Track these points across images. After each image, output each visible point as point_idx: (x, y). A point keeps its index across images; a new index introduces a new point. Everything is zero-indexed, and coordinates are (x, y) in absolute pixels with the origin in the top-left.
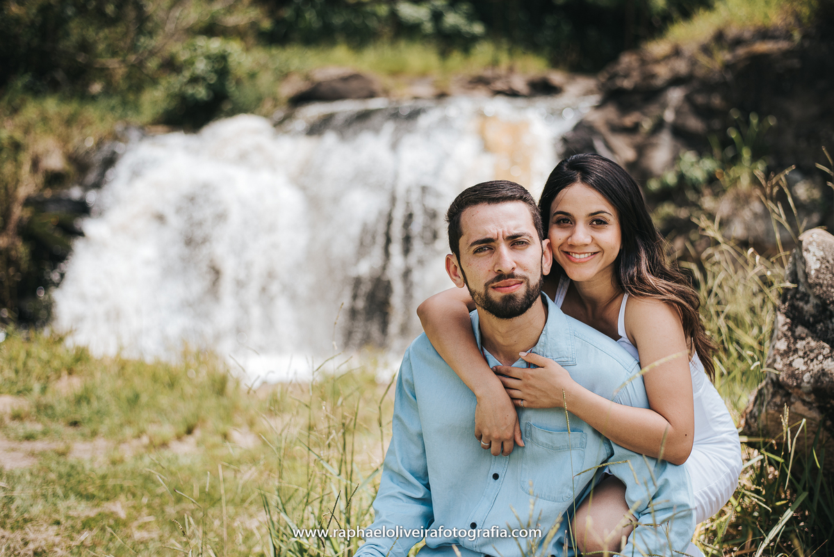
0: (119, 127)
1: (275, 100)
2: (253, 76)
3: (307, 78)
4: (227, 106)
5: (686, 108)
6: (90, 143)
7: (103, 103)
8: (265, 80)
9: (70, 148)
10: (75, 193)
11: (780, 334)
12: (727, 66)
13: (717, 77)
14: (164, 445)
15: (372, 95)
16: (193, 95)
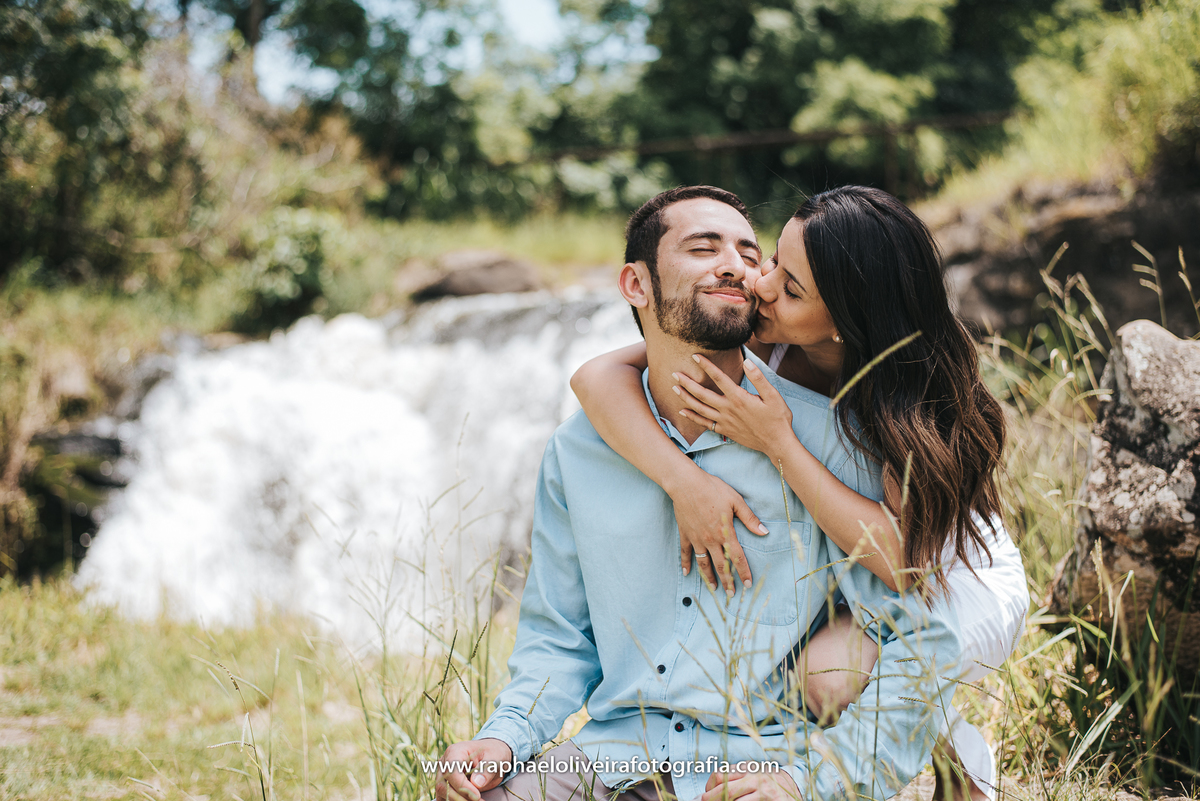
0: (166, 336)
1: (389, 295)
2: (357, 263)
3: (435, 264)
4: (321, 305)
5: (974, 296)
6: (125, 357)
7: (145, 303)
8: (375, 269)
9: (98, 364)
10: (103, 426)
11: (1096, 464)
12: (1031, 236)
13: (1016, 251)
14: (224, 718)
15: (527, 288)
16: (272, 291)
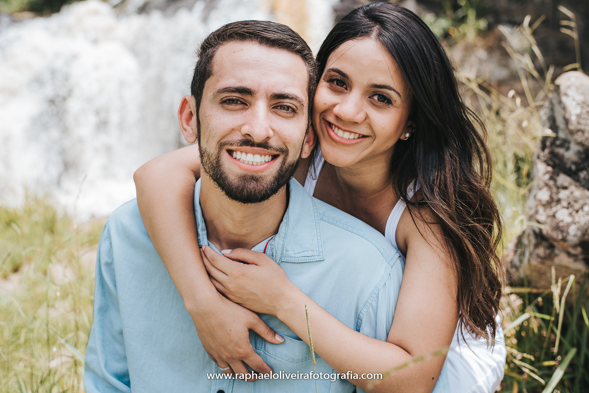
11: (542, 184)
